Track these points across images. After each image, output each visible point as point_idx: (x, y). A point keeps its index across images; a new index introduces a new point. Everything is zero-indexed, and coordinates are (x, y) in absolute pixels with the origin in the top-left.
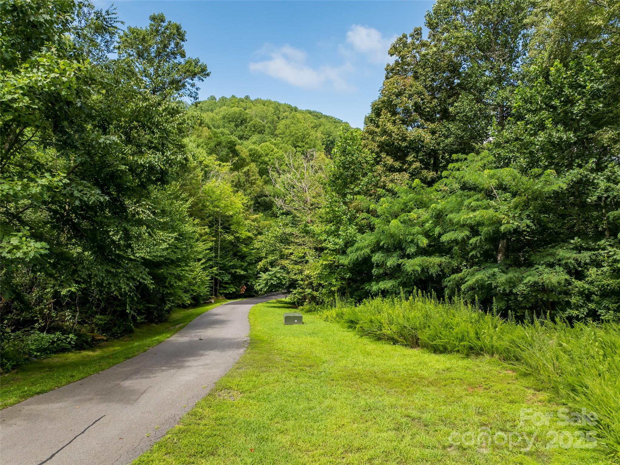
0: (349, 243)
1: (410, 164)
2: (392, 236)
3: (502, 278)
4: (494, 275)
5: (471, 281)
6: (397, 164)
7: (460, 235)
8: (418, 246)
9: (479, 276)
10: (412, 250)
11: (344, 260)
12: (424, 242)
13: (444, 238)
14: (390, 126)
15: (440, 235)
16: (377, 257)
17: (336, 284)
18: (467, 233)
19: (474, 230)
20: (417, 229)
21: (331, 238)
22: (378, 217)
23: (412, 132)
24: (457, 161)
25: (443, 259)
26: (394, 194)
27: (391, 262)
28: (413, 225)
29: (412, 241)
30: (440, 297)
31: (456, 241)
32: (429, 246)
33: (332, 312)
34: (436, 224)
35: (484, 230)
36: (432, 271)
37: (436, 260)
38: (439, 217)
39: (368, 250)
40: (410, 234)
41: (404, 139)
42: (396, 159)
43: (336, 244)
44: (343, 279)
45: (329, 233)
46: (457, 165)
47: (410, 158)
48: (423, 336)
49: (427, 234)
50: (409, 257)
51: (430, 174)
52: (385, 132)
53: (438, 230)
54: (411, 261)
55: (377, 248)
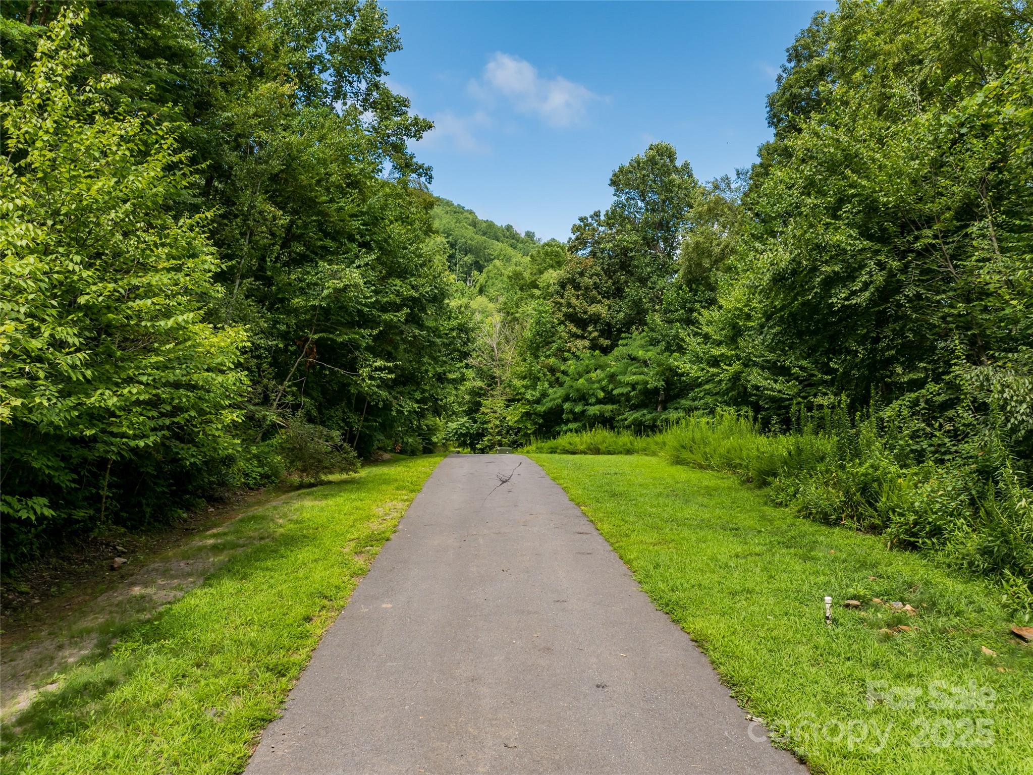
0: (544, 395)
1: (590, 333)
2: (578, 390)
3: (649, 417)
4: (644, 415)
5: (630, 419)
6: (579, 332)
7: (625, 390)
8: (597, 397)
9: (635, 415)
10: (593, 400)
11: (540, 408)
12: (601, 395)
13: (615, 392)
14: (574, 301)
15: (612, 390)
16: (567, 406)
17: (531, 427)
18: (629, 389)
19: (633, 386)
20: (596, 385)
21: (529, 391)
22: (568, 375)
23: (593, 309)
24: (624, 338)
25: (614, 407)
26: (578, 358)
27: (578, 409)
28: (593, 383)
29: (593, 394)
30: (612, 428)
31: (622, 394)
32: (605, 398)
33: (533, 447)
34: (610, 382)
35: (639, 387)
36: (607, 414)
37: (609, 407)
38: (612, 377)
39: (560, 401)
40: (591, 389)
41: (585, 313)
42: (578, 327)
43: (533, 396)
44: (535, 423)
45: (526, 387)
46: (624, 342)
47: (590, 329)
48: (602, 447)
49: (603, 389)
50: (591, 405)
51: (606, 342)
52: (569, 305)
53: (611, 386)
54: (592, 408)
55: (566, 399)
